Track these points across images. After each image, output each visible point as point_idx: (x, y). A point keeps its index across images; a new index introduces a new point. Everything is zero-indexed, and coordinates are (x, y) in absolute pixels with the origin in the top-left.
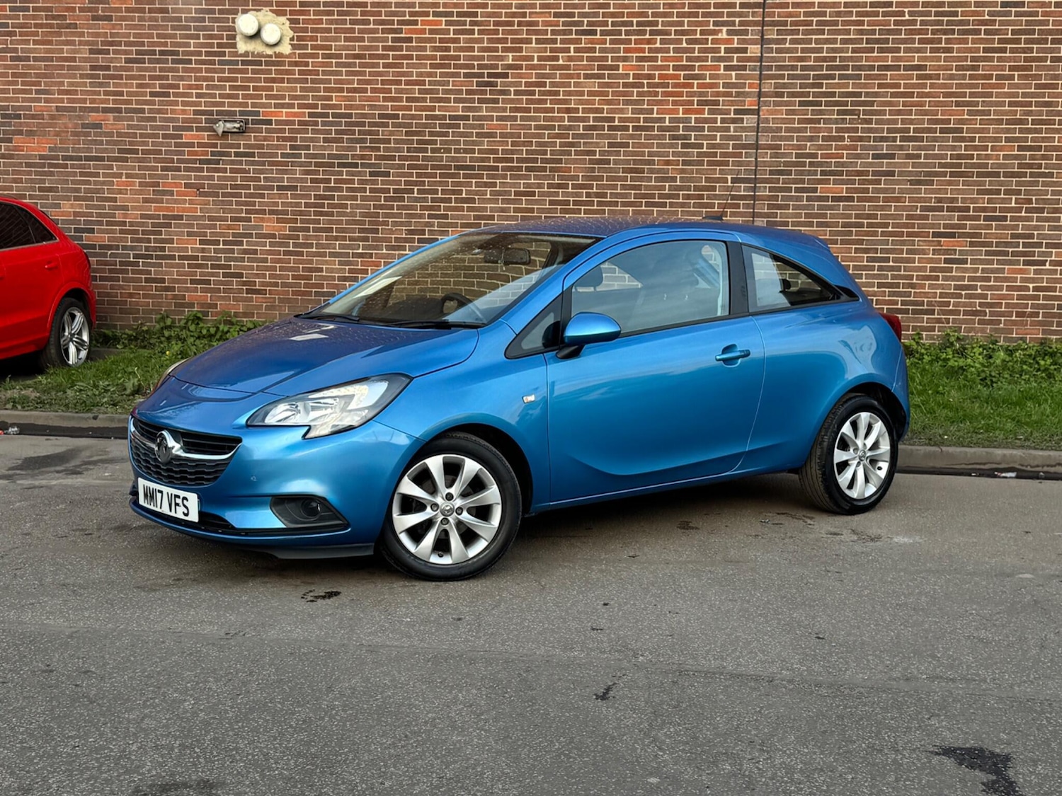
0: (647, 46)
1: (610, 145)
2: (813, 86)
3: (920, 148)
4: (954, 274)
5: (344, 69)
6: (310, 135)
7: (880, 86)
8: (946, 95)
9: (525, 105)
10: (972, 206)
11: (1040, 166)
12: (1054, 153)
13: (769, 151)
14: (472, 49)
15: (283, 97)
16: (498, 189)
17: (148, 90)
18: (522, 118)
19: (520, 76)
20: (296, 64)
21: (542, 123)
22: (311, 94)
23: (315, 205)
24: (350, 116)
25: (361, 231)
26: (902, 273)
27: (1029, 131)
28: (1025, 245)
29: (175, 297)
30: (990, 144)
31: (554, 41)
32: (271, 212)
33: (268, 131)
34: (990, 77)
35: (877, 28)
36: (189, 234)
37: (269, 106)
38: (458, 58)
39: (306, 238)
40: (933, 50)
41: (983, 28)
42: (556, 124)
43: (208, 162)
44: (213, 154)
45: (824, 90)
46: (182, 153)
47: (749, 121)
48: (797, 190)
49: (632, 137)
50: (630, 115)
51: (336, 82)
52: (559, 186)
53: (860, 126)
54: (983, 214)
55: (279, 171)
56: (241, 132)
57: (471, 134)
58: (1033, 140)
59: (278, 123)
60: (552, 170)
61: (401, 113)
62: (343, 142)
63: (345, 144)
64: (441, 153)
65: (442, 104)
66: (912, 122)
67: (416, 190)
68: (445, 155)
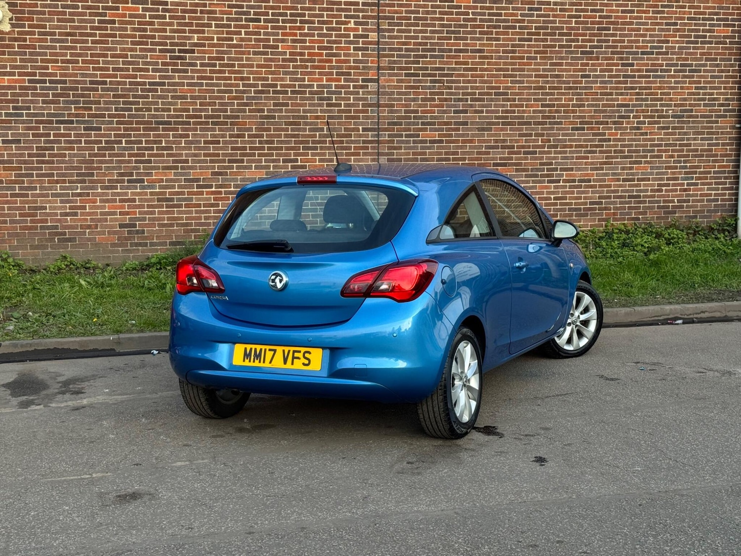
0: (298, 32)
1: (275, 105)
2: (414, 62)
3: (483, 106)
5: (58, 45)
6: (30, 98)
7: (456, 63)
8: (497, 70)
9: (208, 75)
10: (516, 144)
11: (554, 117)
12: (563, 109)
13: (386, 109)
14: (165, 31)
15: (5, 67)
16: (190, 139)
18: (207, 85)
19: (204, 52)
20: (16, 40)
21: (223, 88)
22: (29, 64)
23: (38, 155)
24: (65, 82)
25: (78, 175)
27: (547, 94)
28: (548, 170)
30: (525, 103)
31: (229, 26)
34: (522, 58)
35: (453, 23)
38: (154, 37)
39: (31, 182)
40: (488, 39)
41: (518, 24)
42: (234, 89)
45: (421, 65)
47: (372, 87)
48: (407, 136)
49: (290, 98)
50: (288, 82)
51: (51, 54)
52: (238, 136)
53: (445, 91)
54: (522, 150)
55: (4, 128)
57: (166, 97)
58: (550, 100)
60: (232, 124)
61: (108, 80)
62: (60, 103)
63: (62, 105)
64: (144, 112)
65: (142, 73)
66: (477, 88)
67: (124, 141)
68: (146, 113)
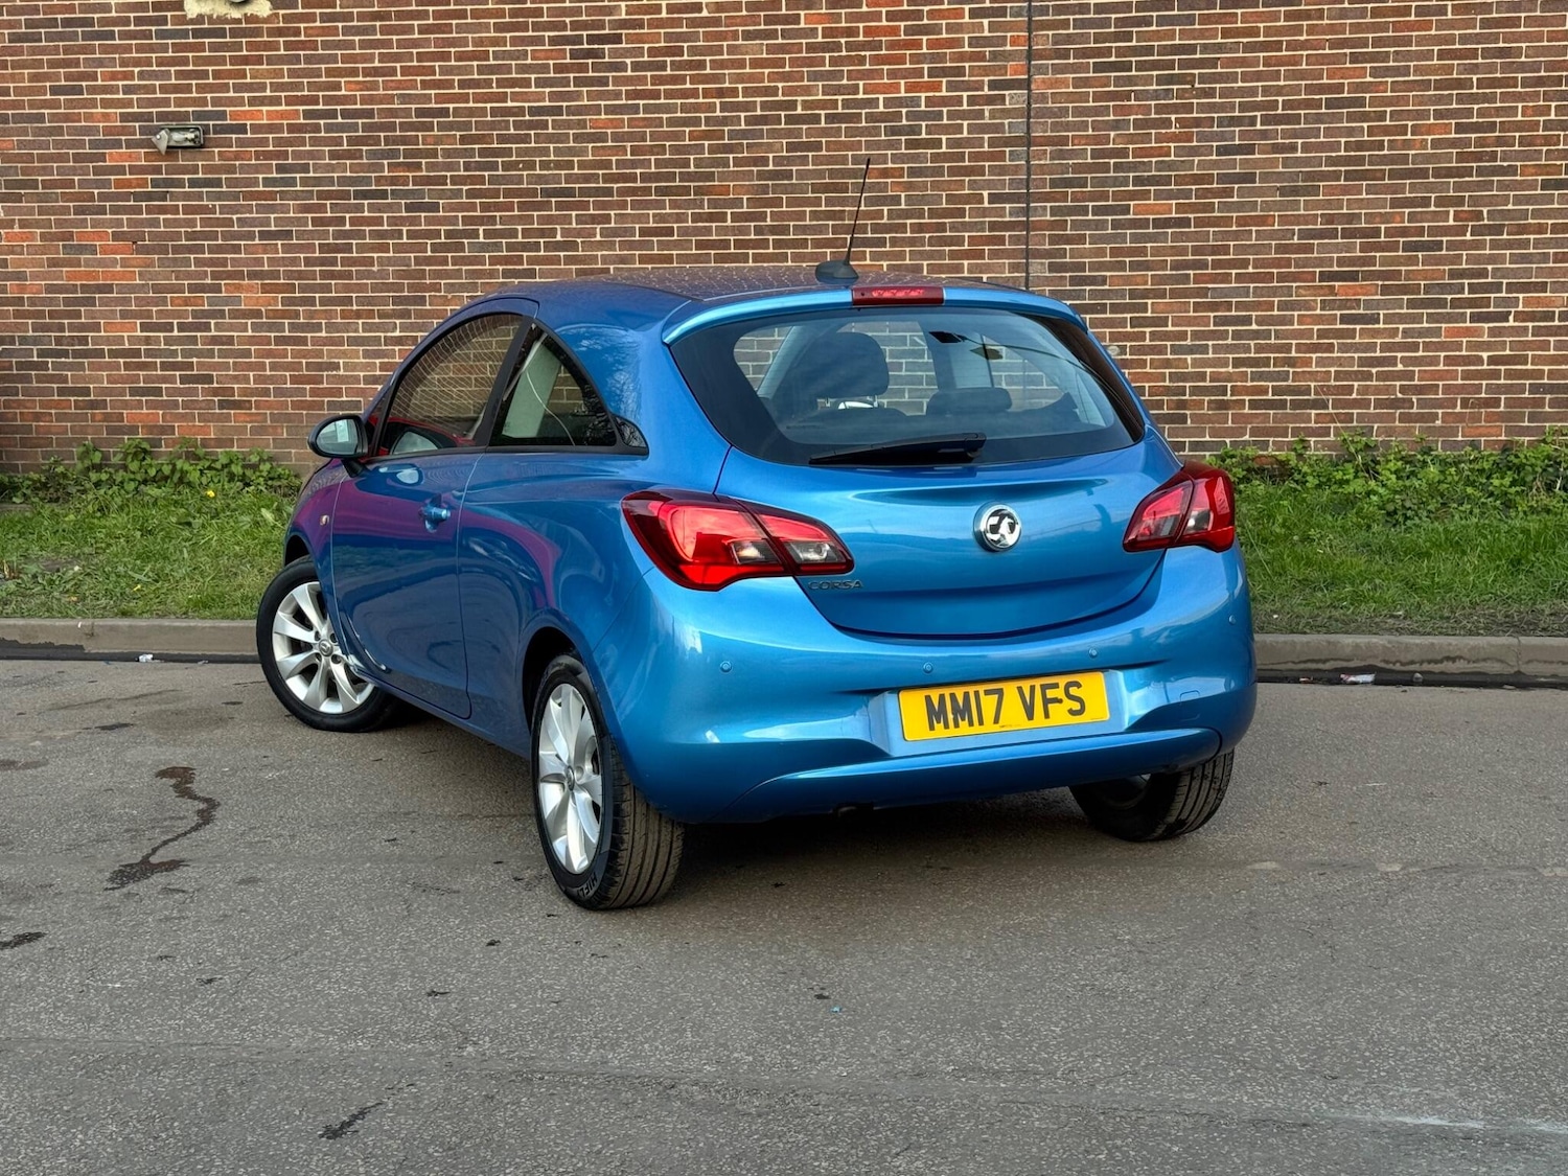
1: (791, 147)
2: (1117, 37)
3: (1295, 134)
4: (1357, 340)
5: (357, 38)
6: (308, 148)
7: (1226, 33)
8: (1334, 44)
9: (649, 87)
10: (1383, 226)
11: (1493, 157)
12: (1517, 134)
13: (1048, 149)
15: (262, 88)
16: (613, 225)
17: (48, 84)
18: (647, 109)
19: (640, 39)
20: (280, 32)
21: (679, 115)
22: (305, 80)
23: (322, 262)
24: (369, 114)
25: (397, 301)
26: (1273, 341)
27: (1474, 98)
28: (1473, 288)
29: (107, 418)
30: (1410, 123)
32: (253, 275)
33: (240, 143)
34: (1404, 11)
36: (125, 314)
37: (240, 102)
38: (539, 13)
39: (311, 314)
42: (702, 115)
43: (149, 196)
44: (155, 183)
45: (1134, 43)
46: (106, 184)
47: (1014, 99)
48: (1097, 211)
49: (825, 132)
50: (820, 97)
51: (346, 59)
52: (711, 218)
53: (1195, 101)
54: (1402, 240)
55: (261, 209)
56: (198, 146)
57: (564, 138)
58: (1481, 113)
59: (256, 129)
60: (699, 191)
61: (451, 106)
62: (361, 158)
63: (365, 161)
64: (520, 170)
65: (517, 90)
66: (1280, 91)
67: (481, 232)
68: (525, 173)
